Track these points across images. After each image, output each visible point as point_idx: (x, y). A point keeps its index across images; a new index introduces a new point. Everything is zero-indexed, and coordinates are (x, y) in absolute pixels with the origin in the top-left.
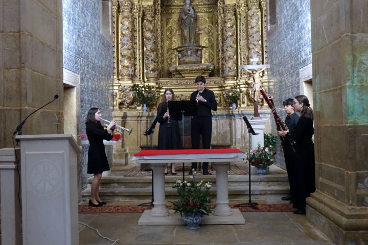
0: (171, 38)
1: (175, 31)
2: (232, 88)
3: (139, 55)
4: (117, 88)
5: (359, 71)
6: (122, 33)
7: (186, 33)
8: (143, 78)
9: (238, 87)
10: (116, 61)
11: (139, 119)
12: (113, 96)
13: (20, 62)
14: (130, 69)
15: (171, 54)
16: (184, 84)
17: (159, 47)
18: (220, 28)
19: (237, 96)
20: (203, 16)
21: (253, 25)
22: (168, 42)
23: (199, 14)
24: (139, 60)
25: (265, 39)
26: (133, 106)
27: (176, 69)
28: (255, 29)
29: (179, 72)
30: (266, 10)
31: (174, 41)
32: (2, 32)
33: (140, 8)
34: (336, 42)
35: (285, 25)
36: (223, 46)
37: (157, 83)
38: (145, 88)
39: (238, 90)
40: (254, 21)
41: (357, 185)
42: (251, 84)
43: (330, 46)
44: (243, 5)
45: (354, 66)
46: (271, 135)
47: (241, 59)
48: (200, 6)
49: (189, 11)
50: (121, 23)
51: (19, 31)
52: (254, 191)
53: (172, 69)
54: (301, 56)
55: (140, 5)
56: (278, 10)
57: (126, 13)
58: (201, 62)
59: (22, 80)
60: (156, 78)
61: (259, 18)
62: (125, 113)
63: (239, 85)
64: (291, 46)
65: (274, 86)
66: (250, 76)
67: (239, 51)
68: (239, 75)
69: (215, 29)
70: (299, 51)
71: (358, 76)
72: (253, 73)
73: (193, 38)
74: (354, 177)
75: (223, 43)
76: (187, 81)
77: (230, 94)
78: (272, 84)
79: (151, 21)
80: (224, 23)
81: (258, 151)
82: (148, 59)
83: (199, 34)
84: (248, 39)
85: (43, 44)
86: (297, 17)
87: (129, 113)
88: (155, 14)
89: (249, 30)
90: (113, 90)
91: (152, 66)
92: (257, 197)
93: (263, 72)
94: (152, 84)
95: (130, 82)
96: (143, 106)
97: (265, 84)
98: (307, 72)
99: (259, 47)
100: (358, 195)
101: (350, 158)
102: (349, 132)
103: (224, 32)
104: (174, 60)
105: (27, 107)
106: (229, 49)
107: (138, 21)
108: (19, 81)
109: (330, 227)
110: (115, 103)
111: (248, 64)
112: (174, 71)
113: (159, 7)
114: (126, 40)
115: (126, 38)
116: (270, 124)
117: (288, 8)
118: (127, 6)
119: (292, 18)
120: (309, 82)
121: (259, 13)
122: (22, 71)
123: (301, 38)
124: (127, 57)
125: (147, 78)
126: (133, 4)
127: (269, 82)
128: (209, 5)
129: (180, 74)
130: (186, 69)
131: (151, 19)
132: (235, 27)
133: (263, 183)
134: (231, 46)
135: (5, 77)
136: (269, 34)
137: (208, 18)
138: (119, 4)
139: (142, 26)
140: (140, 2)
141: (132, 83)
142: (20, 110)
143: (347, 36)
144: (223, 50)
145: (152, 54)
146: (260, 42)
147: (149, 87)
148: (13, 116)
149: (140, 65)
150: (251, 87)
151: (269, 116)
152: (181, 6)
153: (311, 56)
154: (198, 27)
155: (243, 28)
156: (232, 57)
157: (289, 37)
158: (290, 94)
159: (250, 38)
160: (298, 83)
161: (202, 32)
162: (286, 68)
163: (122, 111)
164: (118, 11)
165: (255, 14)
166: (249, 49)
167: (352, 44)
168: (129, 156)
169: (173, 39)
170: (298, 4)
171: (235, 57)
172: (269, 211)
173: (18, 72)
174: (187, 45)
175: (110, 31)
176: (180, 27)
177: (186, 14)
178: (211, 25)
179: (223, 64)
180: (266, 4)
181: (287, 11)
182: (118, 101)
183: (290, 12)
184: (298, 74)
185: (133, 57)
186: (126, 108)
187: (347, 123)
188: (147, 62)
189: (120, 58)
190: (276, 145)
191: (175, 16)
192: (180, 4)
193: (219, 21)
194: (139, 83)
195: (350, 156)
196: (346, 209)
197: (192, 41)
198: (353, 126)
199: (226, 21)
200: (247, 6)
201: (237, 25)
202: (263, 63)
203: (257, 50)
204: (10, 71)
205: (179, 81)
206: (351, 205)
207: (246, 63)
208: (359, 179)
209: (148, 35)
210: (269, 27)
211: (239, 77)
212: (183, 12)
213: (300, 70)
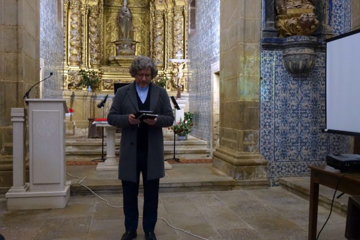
0: (110, 33)
1: (113, 27)
2: (160, 76)
3: (85, 45)
4: (67, 72)
5: (248, 67)
6: (71, 26)
7: (123, 30)
8: (88, 65)
9: (165, 75)
10: (66, 49)
11: (84, 98)
12: (64, 78)
13: (17, 48)
14: (78, 57)
15: (110, 46)
16: (121, 71)
17: (101, 40)
18: (151, 28)
19: (163, 83)
20: (137, 16)
21: (178, 28)
22: (107, 36)
23: (134, 15)
24: (85, 49)
25: (186, 39)
26: (80, 88)
27: (115, 59)
28: (179, 31)
29: (116, 61)
30: (188, 17)
31: (113, 36)
32: (3, 25)
33: (87, 6)
34: (235, 47)
35: (202, 31)
36: (153, 43)
37: (99, 70)
38: (90, 73)
39: (165, 78)
40: (179, 25)
41: (244, 138)
42: (175, 73)
43: (231, 49)
44: (170, 11)
45: (244, 63)
46: (189, 113)
47: (167, 54)
48: (135, 9)
49: (126, 12)
50: (71, 18)
51: (17, 25)
52: (177, 151)
53: (111, 59)
54: (213, 55)
55: (86, 5)
56: (197, 18)
57: (75, 11)
58: (135, 54)
59: (19, 61)
60: (99, 65)
61: (182, 23)
62: (73, 93)
63: (165, 74)
64: (206, 46)
65: (192, 76)
66: (174, 68)
67: (166, 47)
68: (166, 66)
69: (146, 29)
70: (211, 50)
71: (247, 70)
72: (178, 66)
73: (128, 34)
74: (242, 133)
75: (153, 40)
76: (124, 69)
77: (159, 81)
78: (191, 74)
79: (95, 19)
80: (155, 25)
81: (180, 123)
82: (92, 49)
83: (133, 32)
84: (173, 39)
85: (30, 35)
86: (211, 26)
87: (76, 93)
88: (99, 12)
89: (175, 31)
90: (63, 73)
91: (95, 56)
92: (179, 155)
93: (184, 65)
94: (96, 70)
95: (78, 67)
96: (87, 88)
97: (185, 74)
98: (216, 66)
99: (182, 45)
100: (244, 145)
101: (240, 122)
102: (241, 105)
103: (155, 31)
104: (112, 51)
105: (22, 81)
106: (158, 45)
107: (85, 17)
108: (16, 61)
109: (228, 167)
110: (65, 84)
111: (173, 58)
112: (113, 61)
113: (102, 7)
114: (75, 32)
115: (75, 31)
116: (188, 105)
117: (204, 18)
118: (77, 5)
119: (207, 26)
120: (217, 74)
121: (183, 19)
122: (19, 54)
123: (212, 42)
124: (75, 47)
125: (91, 65)
126: (81, 3)
127: (188, 73)
128: (142, 8)
129: (118, 63)
130: (123, 59)
131: (96, 17)
132: (163, 28)
133: (183, 146)
134: (160, 43)
135: (5, 58)
136: (189, 36)
137: (141, 19)
138: (69, 3)
139: (88, 22)
140: (87, 2)
141: (80, 68)
142: (17, 83)
143: (241, 44)
144: (153, 46)
145: (96, 46)
146: (182, 42)
147: (94, 73)
148: (11, 87)
149: (85, 54)
150: (175, 76)
151: (188, 98)
152: (119, 7)
153: (219, 55)
154: (132, 25)
155: (170, 29)
156: (160, 52)
157: (204, 40)
158: (204, 82)
159: (175, 38)
160: (210, 74)
161: (136, 30)
162: (202, 63)
163: (70, 91)
164: (69, 8)
165: (179, 20)
166: (174, 46)
167: (244, 50)
168: (76, 128)
169: (112, 34)
170: (212, 17)
171: (163, 52)
172: (188, 163)
173: (16, 55)
174: (124, 39)
175: (62, 24)
176: (118, 24)
177: (123, 14)
178: (143, 24)
179: (153, 57)
180: (188, 13)
181: (204, 20)
182: (67, 82)
183: (206, 22)
184: (210, 67)
185: (80, 47)
186: (73, 89)
187: (239, 99)
188: (91, 52)
189: (69, 47)
190: (193, 120)
191: (114, 15)
192: (118, 5)
193: (151, 23)
194: (85, 69)
195: (240, 120)
196: (237, 154)
197: (128, 36)
198: (243, 102)
199: (157, 23)
200: (173, 12)
201: (165, 27)
202: (184, 58)
203: (180, 47)
204: (9, 54)
205: (117, 68)
206: (240, 151)
207: (171, 57)
208: (245, 135)
209: (93, 29)
210: (189, 30)
211: (166, 67)
212: (121, 12)
213: (212, 65)
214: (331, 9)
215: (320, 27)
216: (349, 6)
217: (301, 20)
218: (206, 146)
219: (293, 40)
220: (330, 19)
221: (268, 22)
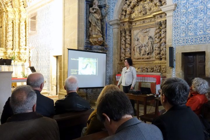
2: (11, 54)
18: (4, 26)
21: (22, 29)
30: (28, 24)
34: (73, 48)
36: (6, 35)
39: (14, 55)
44: (17, 19)
67: (14, 38)
68: (14, 48)
75: (6, 33)
80: (7, 25)
84: (19, 34)
89: (20, 31)
103: (7, 29)
136: (30, 34)
143: (77, 47)
144: (6, 37)
155: (17, 29)
160: (49, 56)
166: (20, 38)
179: (6, 43)
180: (28, 22)
193: (4, 23)
200: (19, 20)
207: (18, 44)
210: (30, 31)
214: (106, 36)
215: (104, 43)
216: (112, 36)
217: (99, 40)
218: (46, 90)
219: (96, 47)
220: (106, 40)
221: (87, 39)
